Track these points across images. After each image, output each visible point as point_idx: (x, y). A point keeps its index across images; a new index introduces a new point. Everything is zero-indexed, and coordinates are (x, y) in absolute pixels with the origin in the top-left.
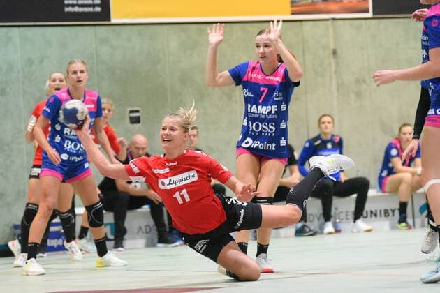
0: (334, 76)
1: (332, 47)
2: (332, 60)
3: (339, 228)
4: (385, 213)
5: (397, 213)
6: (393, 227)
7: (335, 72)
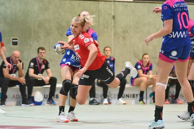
0: (113, 28)
1: (113, 14)
2: (113, 21)
3: (110, 102)
4: (133, 96)
5: (139, 96)
6: (136, 103)
7: (113, 27)
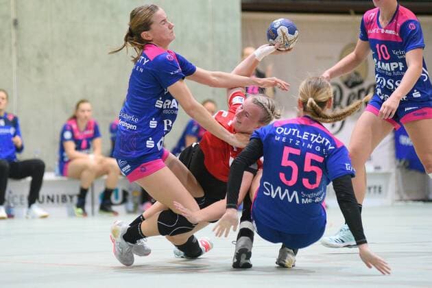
2: (13, 32)
3: (12, 213)
4: (62, 199)
6: (72, 214)
